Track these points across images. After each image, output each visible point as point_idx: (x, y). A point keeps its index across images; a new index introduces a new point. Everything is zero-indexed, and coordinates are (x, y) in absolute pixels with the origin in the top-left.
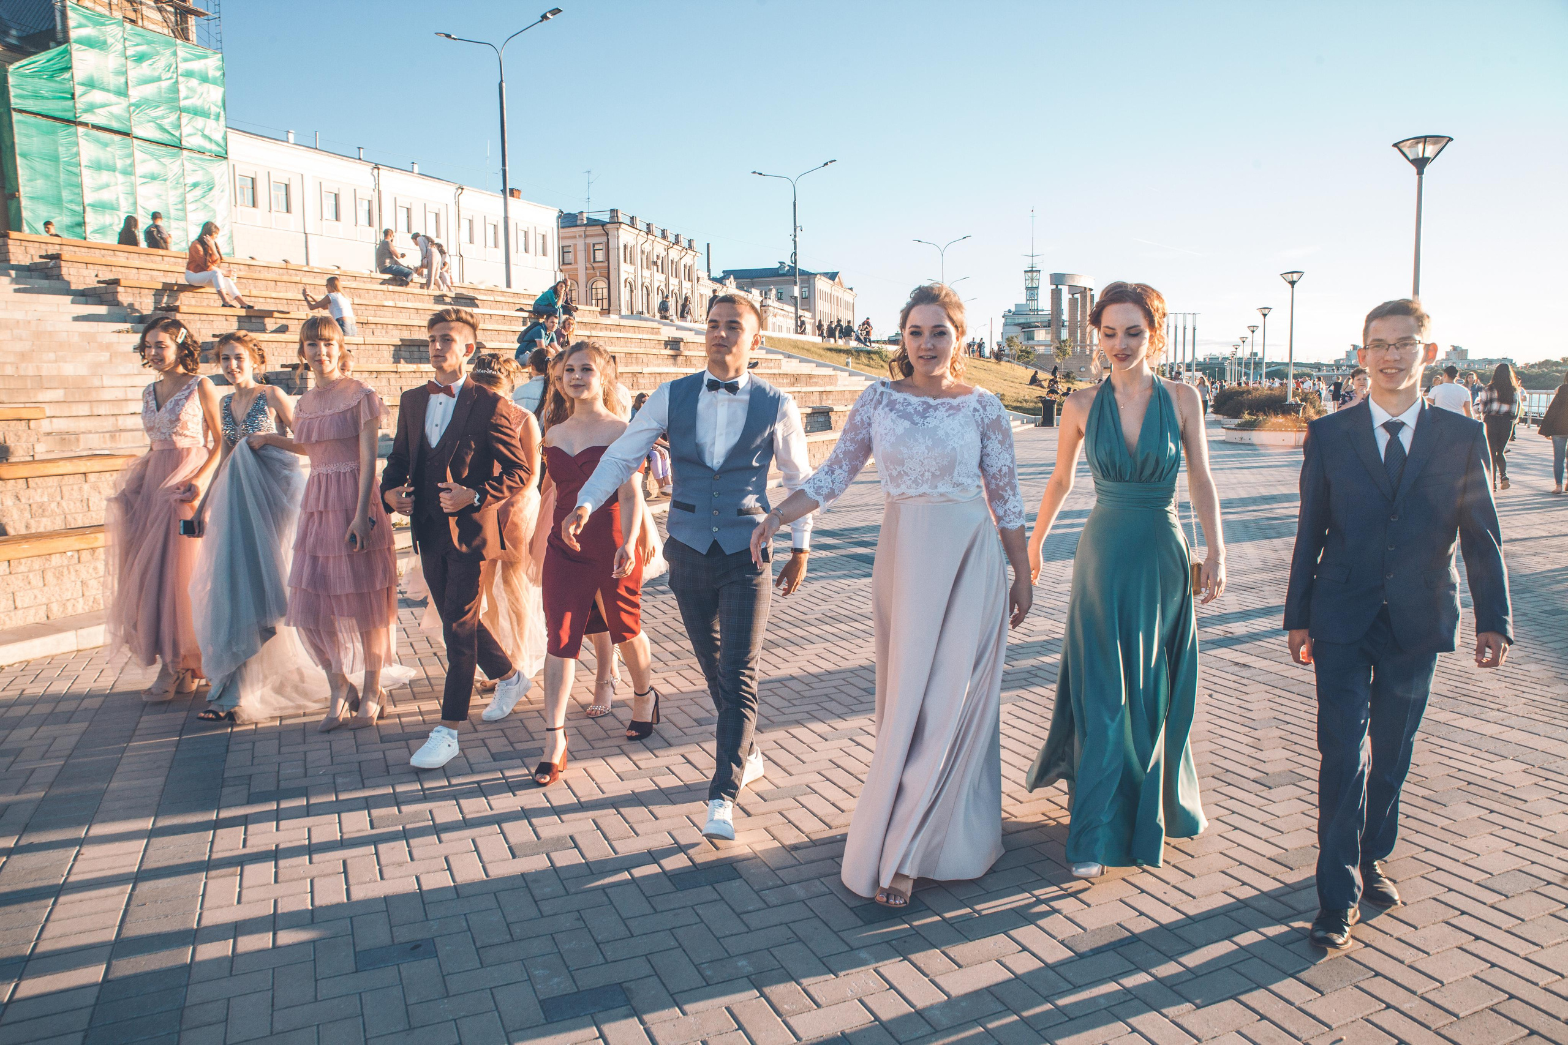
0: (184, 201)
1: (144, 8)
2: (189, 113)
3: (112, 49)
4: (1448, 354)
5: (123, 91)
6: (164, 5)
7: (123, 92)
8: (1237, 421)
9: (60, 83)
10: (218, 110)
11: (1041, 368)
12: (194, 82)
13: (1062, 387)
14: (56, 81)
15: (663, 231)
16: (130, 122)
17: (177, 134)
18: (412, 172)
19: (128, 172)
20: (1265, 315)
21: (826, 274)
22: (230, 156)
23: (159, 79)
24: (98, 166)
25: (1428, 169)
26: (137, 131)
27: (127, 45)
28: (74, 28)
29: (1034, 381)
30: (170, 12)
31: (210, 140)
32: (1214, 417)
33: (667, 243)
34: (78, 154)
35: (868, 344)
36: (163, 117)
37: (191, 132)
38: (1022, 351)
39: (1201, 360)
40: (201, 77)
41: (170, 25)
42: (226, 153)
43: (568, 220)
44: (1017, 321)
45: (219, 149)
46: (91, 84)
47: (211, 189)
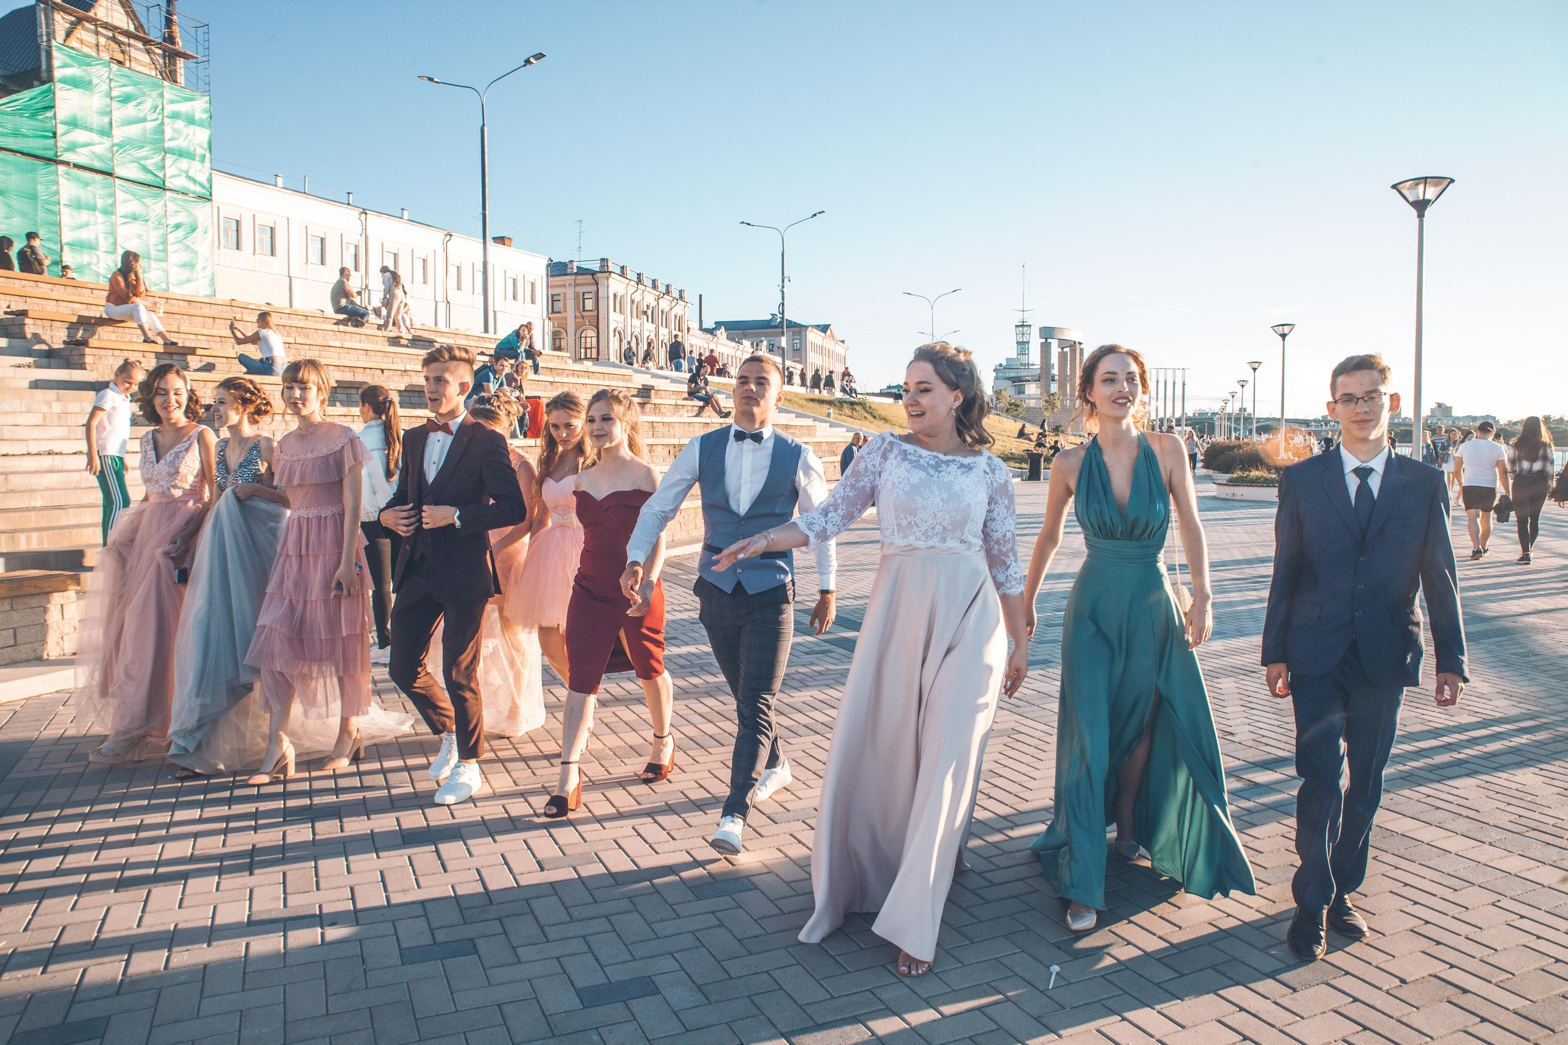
0: (165, 242)
1: (132, 50)
2: (174, 154)
3: (98, 89)
4: (1432, 410)
5: (106, 130)
6: (153, 47)
7: (106, 132)
8: (1228, 476)
9: (42, 121)
10: (204, 152)
11: (1030, 422)
12: (180, 124)
13: (1050, 440)
14: (38, 120)
15: (654, 281)
16: (113, 162)
17: (161, 175)
18: (402, 218)
19: (109, 212)
20: (1255, 369)
21: (817, 327)
22: (214, 197)
23: (144, 120)
24: (77, 205)
25: (1429, 212)
26: (119, 171)
27: (112, 86)
28: (59, 67)
29: (1022, 434)
30: (158, 54)
31: (195, 181)
32: (1204, 471)
33: (657, 293)
34: (57, 193)
35: (854, 395)
36: (147, 158)
37: (175, 174)
38: (1010, 404)
39: (1190, 415)
40: (188, 119)
41: (158, 67)
42: (211, 195)
43: (557, 269)
44: (1007, 376)
45: (203, 191)
46: (73, 123)
47: (193, 230)
